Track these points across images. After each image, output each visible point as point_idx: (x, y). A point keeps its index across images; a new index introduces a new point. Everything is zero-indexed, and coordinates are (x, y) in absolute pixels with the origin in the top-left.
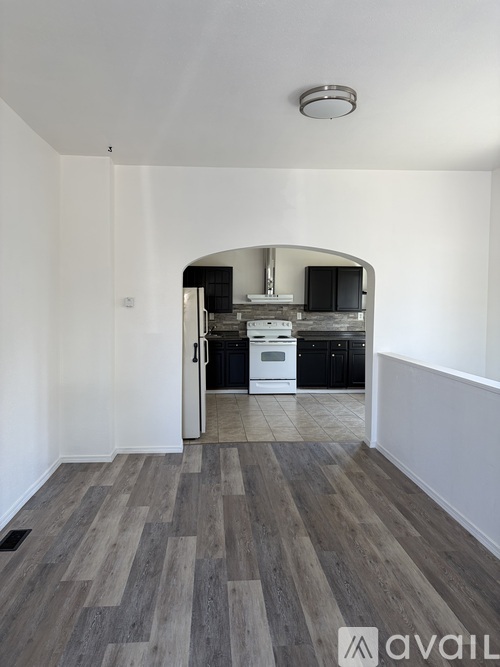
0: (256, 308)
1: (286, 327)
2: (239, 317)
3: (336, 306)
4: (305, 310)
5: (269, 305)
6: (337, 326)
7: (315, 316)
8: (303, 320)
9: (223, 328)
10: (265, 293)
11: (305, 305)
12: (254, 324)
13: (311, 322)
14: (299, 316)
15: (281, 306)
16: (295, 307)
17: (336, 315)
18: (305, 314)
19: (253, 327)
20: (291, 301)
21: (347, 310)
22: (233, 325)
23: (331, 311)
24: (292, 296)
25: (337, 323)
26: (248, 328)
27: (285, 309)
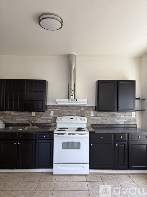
0: (63, 108)
1: (83, 122)
2: (52, 114)
3: (118, 107)
4: (96, 110)
5: (72, 106)
6: (118, 121)
7: (103, 114)
8: (95, 116)
9: (41, 122)
10: (69, 98)
11: (96, 107)
12: (61, 119)
13: (100, 118)
14: (92, 114)
15: (80, 107)
16: (89, 108)
17: (117, 113)
18: (96, 112)
19: (60, 121)
20: (86, 103)
21: (125, 111)
22: (48, 119)
23: (114, 111)
24: (86, 100)
25: (117, 119)
26: (57, 122)
27: (82, 109)
